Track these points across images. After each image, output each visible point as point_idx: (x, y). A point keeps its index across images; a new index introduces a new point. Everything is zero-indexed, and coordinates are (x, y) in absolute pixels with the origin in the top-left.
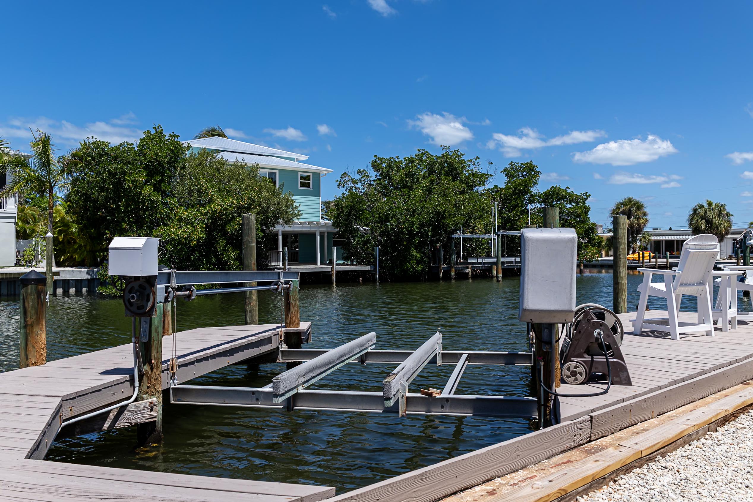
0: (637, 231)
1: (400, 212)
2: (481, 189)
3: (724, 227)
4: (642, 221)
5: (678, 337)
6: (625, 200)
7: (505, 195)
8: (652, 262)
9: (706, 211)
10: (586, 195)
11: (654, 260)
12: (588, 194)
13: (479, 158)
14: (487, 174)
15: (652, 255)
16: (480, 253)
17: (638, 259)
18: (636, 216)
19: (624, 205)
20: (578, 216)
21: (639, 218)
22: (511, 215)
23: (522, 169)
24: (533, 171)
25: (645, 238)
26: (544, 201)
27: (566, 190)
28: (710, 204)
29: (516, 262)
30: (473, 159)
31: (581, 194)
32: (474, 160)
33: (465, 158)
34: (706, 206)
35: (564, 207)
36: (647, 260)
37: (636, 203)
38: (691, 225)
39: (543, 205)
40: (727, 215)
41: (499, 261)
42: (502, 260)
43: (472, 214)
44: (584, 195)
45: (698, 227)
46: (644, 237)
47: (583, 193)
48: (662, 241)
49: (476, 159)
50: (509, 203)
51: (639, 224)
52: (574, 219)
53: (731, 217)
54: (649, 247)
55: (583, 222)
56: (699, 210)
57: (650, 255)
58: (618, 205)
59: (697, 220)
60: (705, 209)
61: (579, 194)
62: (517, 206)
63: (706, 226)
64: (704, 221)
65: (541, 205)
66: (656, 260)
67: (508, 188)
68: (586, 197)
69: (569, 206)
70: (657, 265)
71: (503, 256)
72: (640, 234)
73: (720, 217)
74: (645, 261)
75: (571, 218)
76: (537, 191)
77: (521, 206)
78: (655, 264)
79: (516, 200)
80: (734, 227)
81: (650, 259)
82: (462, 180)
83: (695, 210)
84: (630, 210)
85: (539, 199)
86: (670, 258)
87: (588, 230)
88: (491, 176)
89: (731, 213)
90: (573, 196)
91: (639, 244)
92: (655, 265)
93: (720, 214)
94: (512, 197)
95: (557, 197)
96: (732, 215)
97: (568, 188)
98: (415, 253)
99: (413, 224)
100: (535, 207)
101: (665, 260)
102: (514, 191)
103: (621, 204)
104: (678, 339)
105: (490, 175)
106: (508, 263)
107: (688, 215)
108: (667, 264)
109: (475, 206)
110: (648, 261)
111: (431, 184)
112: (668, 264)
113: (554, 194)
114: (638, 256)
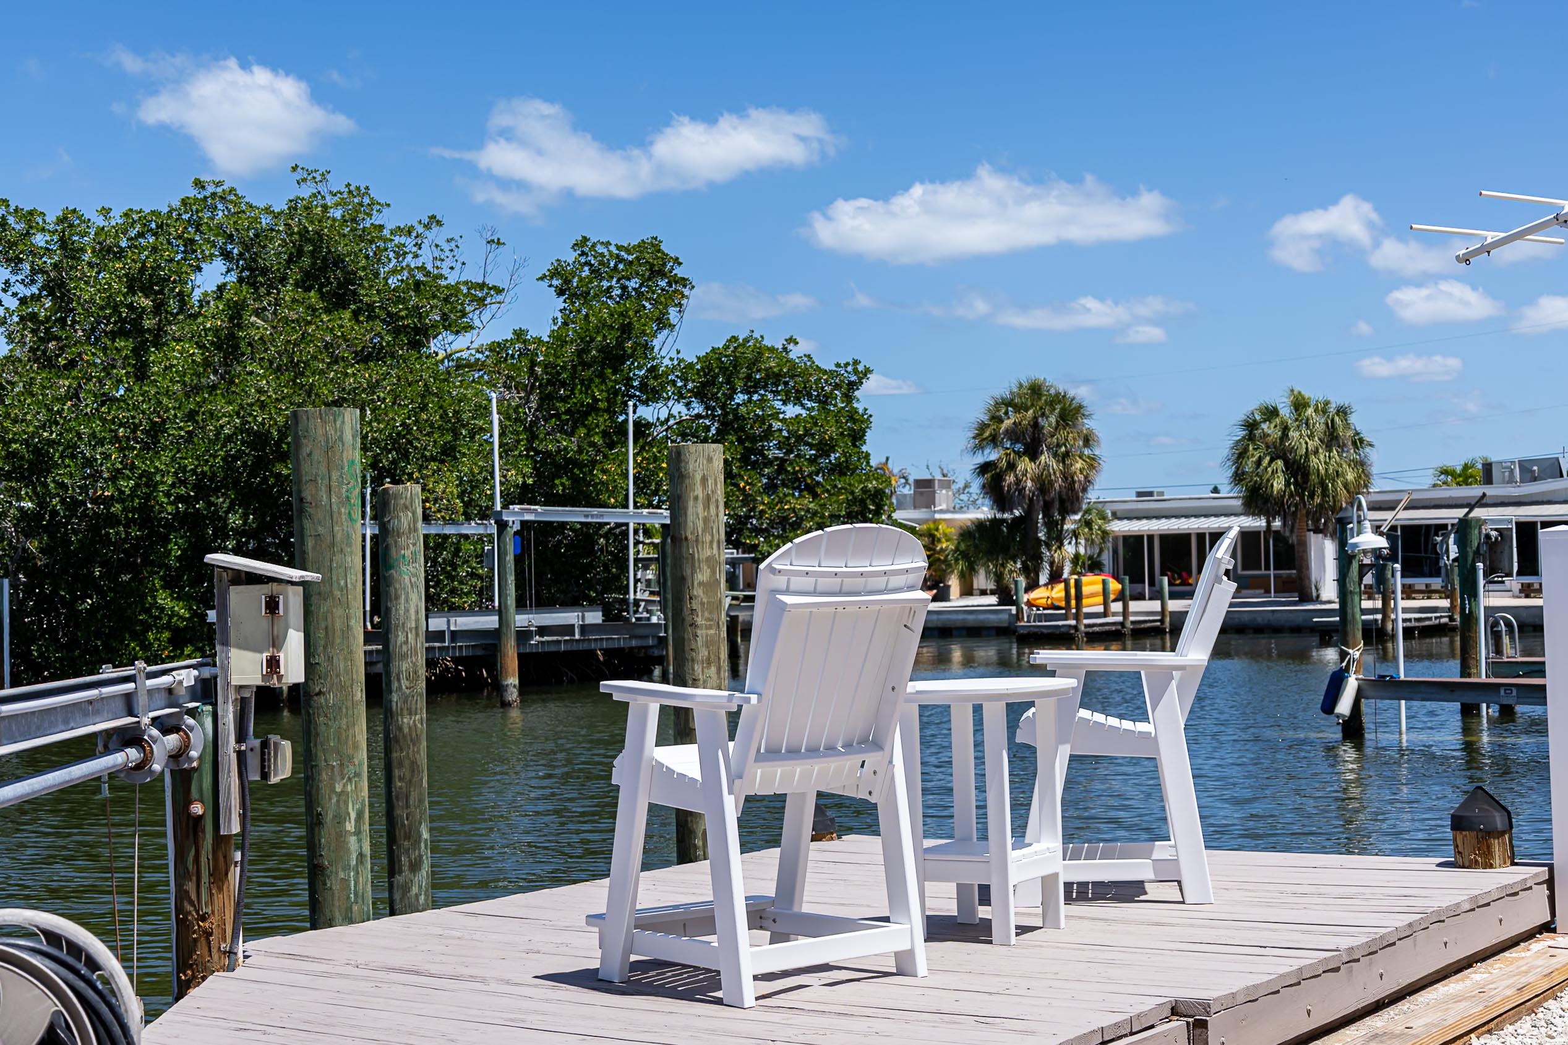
0: (1062, 502)
1: (93, 435)
2: (461, 345)
3: (1346, 485)
4: (1079, 465)
5: (750, 990)
6: (1021, 386)
7: (546, 366)
8: (1114, 614)
9: (1285, 429)
10: (856, 371)
11: (1117, 607)
12: (860, 368)
13: (439, 223)
14: (482, 286)
15: (1114, 586)
16: (453, 592)
17: (1063, 604)
18: (1058, 446)
19: (1018, 408)
20: (825, 448)
21: (1067, 454)
22: (571, 444)
23: (621, 266)
24: (663, 275)
25: (1091, 529)
26: (700, 394)
27: (785, 349)
28: (1299, 405)
29: (584, 628)
30: (416, 224)
31: (838, 365)
32: (420, 229)
33: (389, 219)
34: (1286, 412)
35: (775, 416)
36: (1095, 605)
37: (1058, 399)
38: (1238, 477)
39: (698, 408)
40: (1354, 443)
41: (508, 626)
42: (521, 620)
43: (410, 442)
44: (850, 369)
45: (1260, 488)
46: (1088, 524)
47: (842, 362)
48: (1151, 538)
49: (427, 227)
50: (564, 400)
51: (1068, 477)
52: (813, 461)
53: (1368, 449)
54: (1106, 558)
55: (841, 469)
56: (1265, 426)
57: (1105, 592)
58: (997, 405)
59: (1259, 463)
60: (1282, 422)
61: (829, 366)
62: (593, 408)
63: (1288, 484)
64: (1280, 463)
65: (688, 405)
66: (1125, 607)
67: (559, 339)
68: (853, 378)
69: (791, 411)
70: (1129, 625)
71: (521, 605)
72: (1075, 513)
73: (1330, 451)
74: (1085, 610)
75: (798, 456)
76: (674, 354)
77: (607, 410)
78: (1120, 619)
79: (588, 387)
80: (1379, 486)
81: (1106, 604)
82: (370, 307)
83: (1251, 426)
84: (1035, 425)
85: (680, 384)
86: (1174, 596)
87: (862, 502)
88: (499, 291)
89: (1367, 437)
90: (805, 373)
91: (1069, 549)
92: (1122, 624)
93: (1332, 439)
94: (573, 377)
95: (749, 377)
96: (1371, 445)
97: (792, 340)
98: (164, 599)
99: (148, 480)
100: (670, 416)
101: (1156, 606)
102: (580, 353)
103: (1008, 403)
104: (749, 1000)
105: (495, 288)
106: (542, 630)
107: (1230, 443)
108: (1162, 621)
109: (424, 408)
110: (1101, 609)
111: (231, 319)
112: (1168, 619)
113: (736, 365)
114: (1063, 594)
